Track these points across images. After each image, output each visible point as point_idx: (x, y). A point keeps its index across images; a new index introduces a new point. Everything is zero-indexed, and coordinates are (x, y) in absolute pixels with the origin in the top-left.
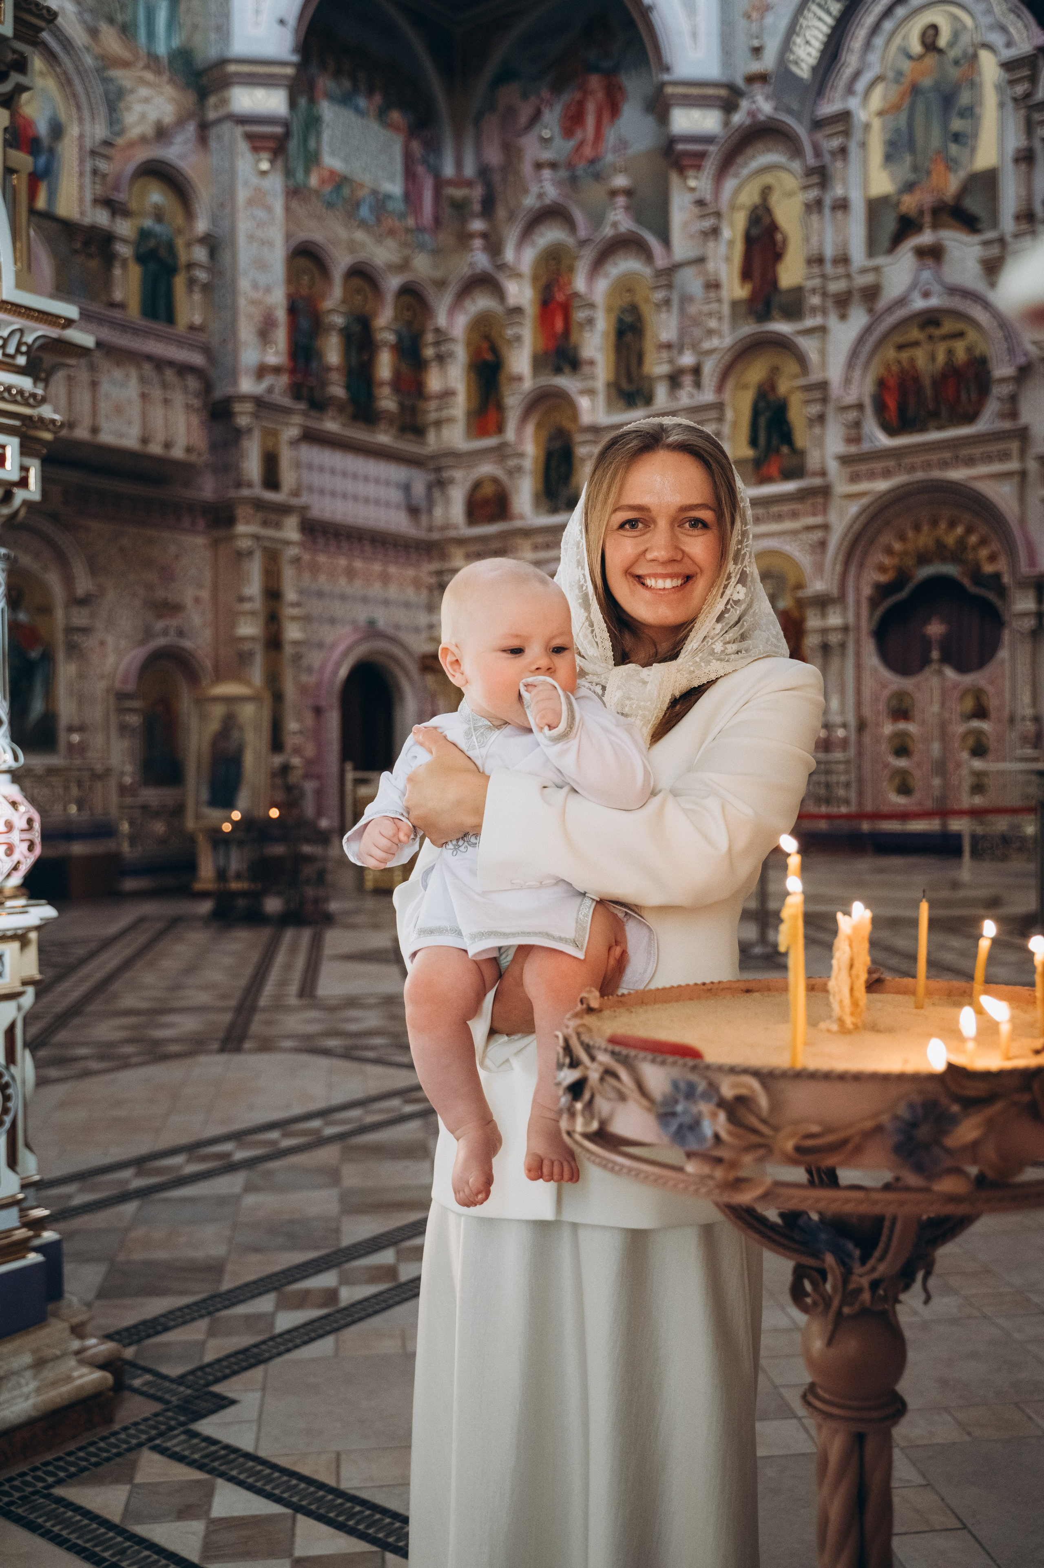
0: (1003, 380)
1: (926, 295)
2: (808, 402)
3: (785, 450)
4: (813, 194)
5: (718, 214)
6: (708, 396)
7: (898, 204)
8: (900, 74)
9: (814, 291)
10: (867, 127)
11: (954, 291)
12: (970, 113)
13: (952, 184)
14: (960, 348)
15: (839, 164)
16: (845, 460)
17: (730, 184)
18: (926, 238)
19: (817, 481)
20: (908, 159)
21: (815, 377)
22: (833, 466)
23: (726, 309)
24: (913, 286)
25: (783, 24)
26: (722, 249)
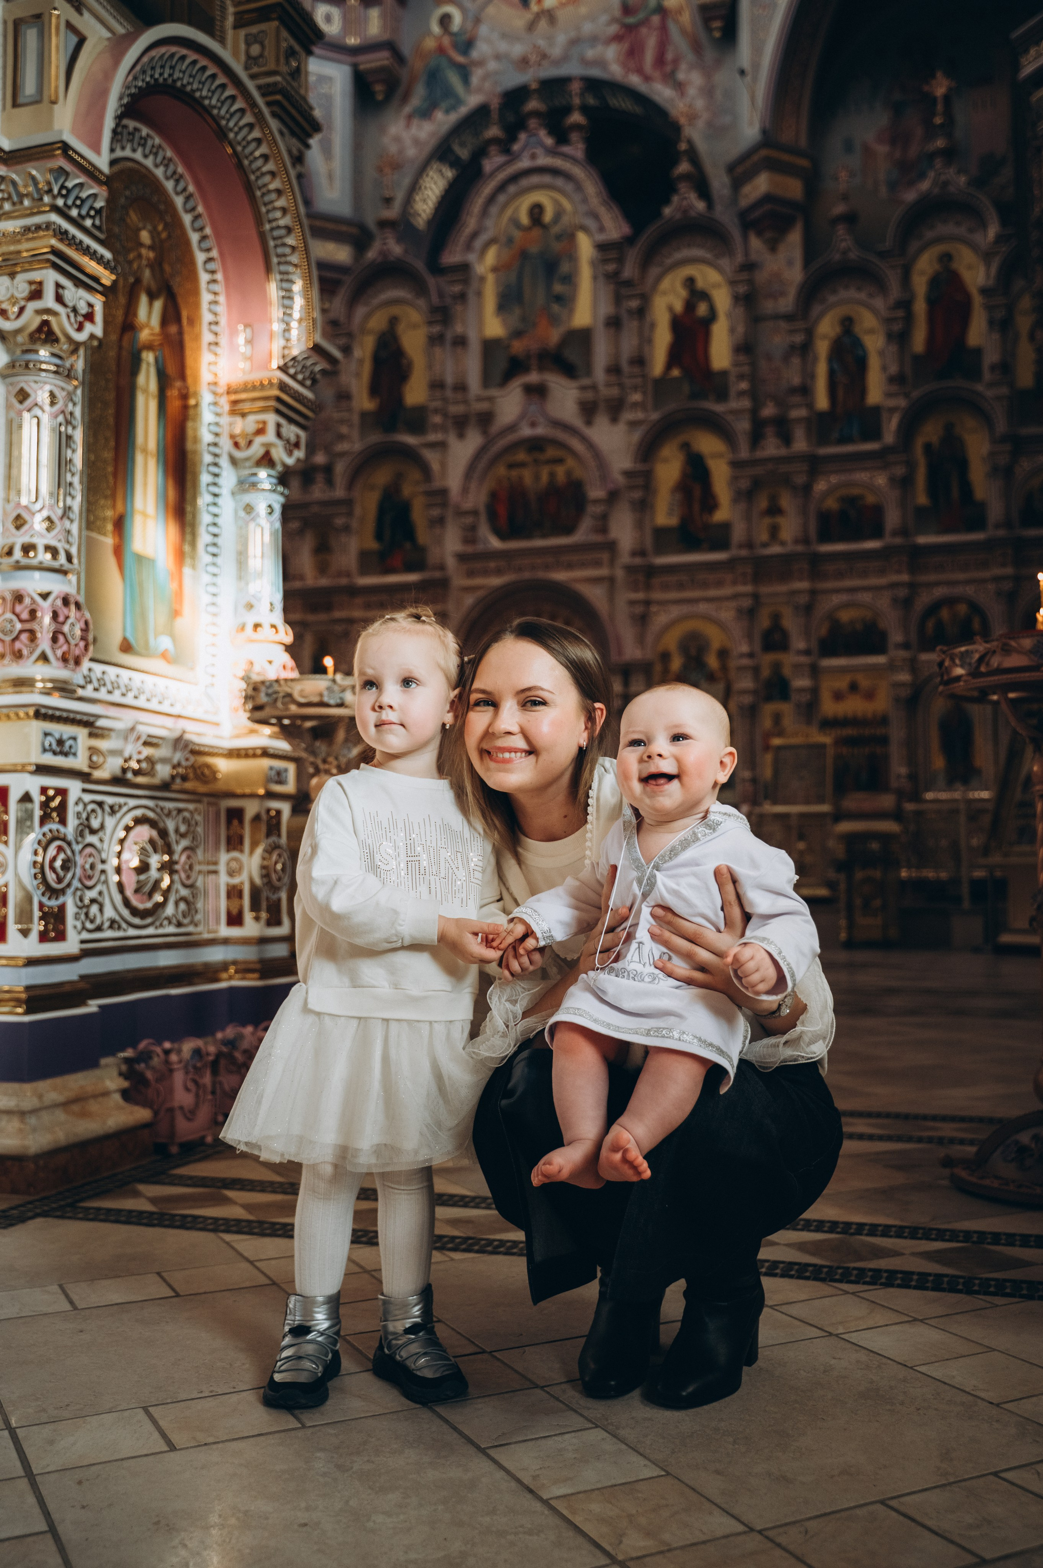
0: (596, 501)
1: (533, 425)
2: (429, 506)
3: (408, 545)
4: (436, 329)
5: (350, 335)
6: (339, 492)
7: (508, 347)
8: (510, 241)
9: (436, 411)
10: (482, 279)
11: (557, 424)
12: (570, 280)
13: (554, 336)
14: (560, 471)
15: (459, 308)
16: (462, 558)
17: (360, 311)
18: (533, 377)
19: (437, 574)
20: (517, 311)
21: (437, 484)
22: (451, 562)
23: (356, 419)
24: (523, 416)
25: (407, 181)
26: (353, 366)
